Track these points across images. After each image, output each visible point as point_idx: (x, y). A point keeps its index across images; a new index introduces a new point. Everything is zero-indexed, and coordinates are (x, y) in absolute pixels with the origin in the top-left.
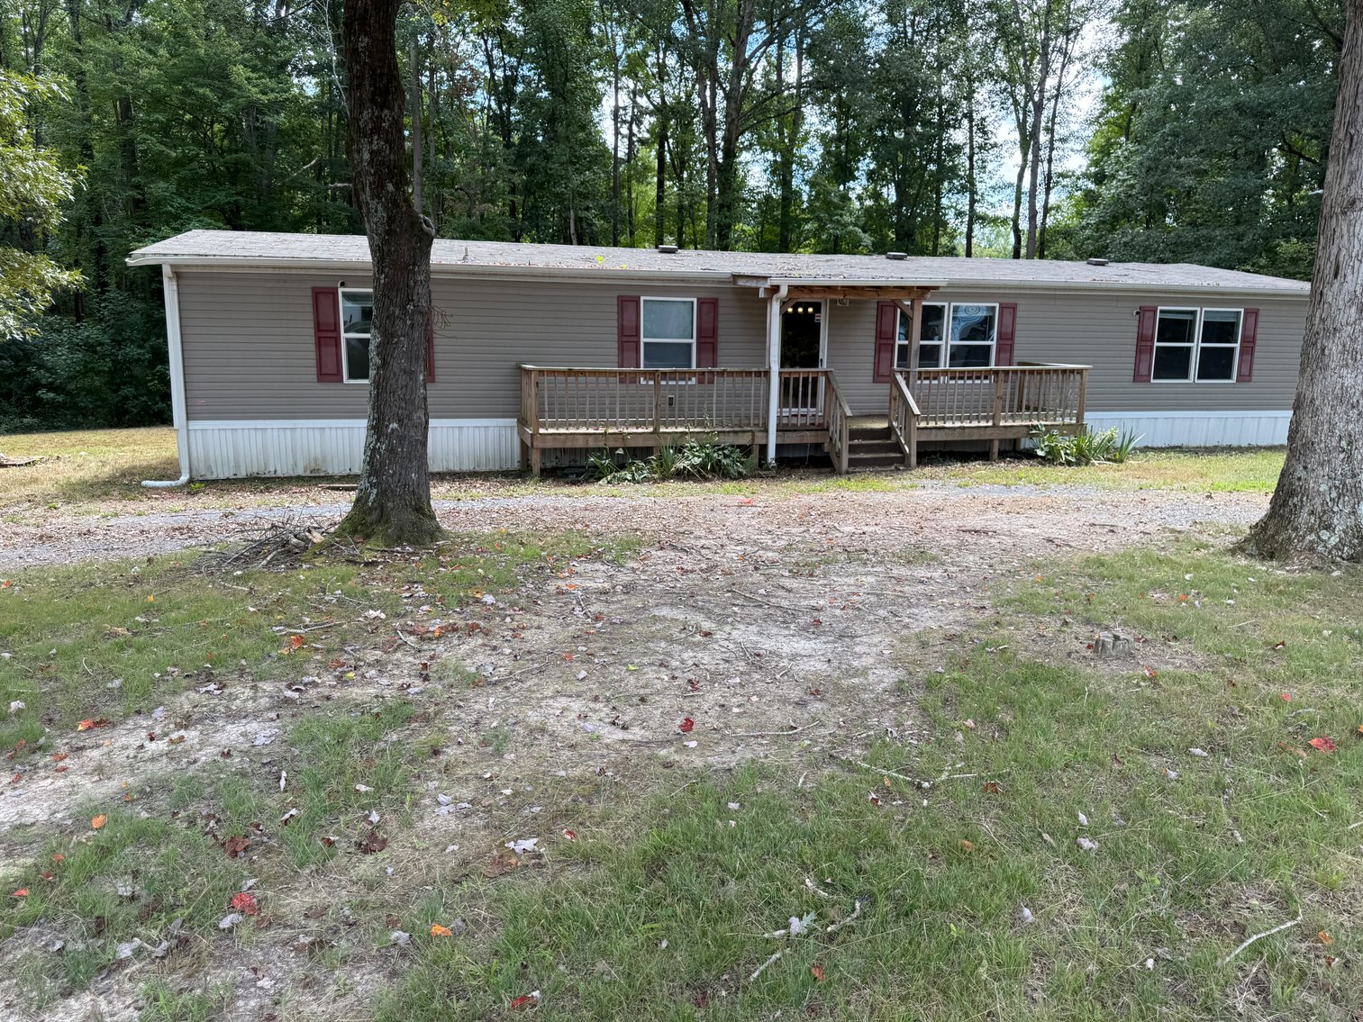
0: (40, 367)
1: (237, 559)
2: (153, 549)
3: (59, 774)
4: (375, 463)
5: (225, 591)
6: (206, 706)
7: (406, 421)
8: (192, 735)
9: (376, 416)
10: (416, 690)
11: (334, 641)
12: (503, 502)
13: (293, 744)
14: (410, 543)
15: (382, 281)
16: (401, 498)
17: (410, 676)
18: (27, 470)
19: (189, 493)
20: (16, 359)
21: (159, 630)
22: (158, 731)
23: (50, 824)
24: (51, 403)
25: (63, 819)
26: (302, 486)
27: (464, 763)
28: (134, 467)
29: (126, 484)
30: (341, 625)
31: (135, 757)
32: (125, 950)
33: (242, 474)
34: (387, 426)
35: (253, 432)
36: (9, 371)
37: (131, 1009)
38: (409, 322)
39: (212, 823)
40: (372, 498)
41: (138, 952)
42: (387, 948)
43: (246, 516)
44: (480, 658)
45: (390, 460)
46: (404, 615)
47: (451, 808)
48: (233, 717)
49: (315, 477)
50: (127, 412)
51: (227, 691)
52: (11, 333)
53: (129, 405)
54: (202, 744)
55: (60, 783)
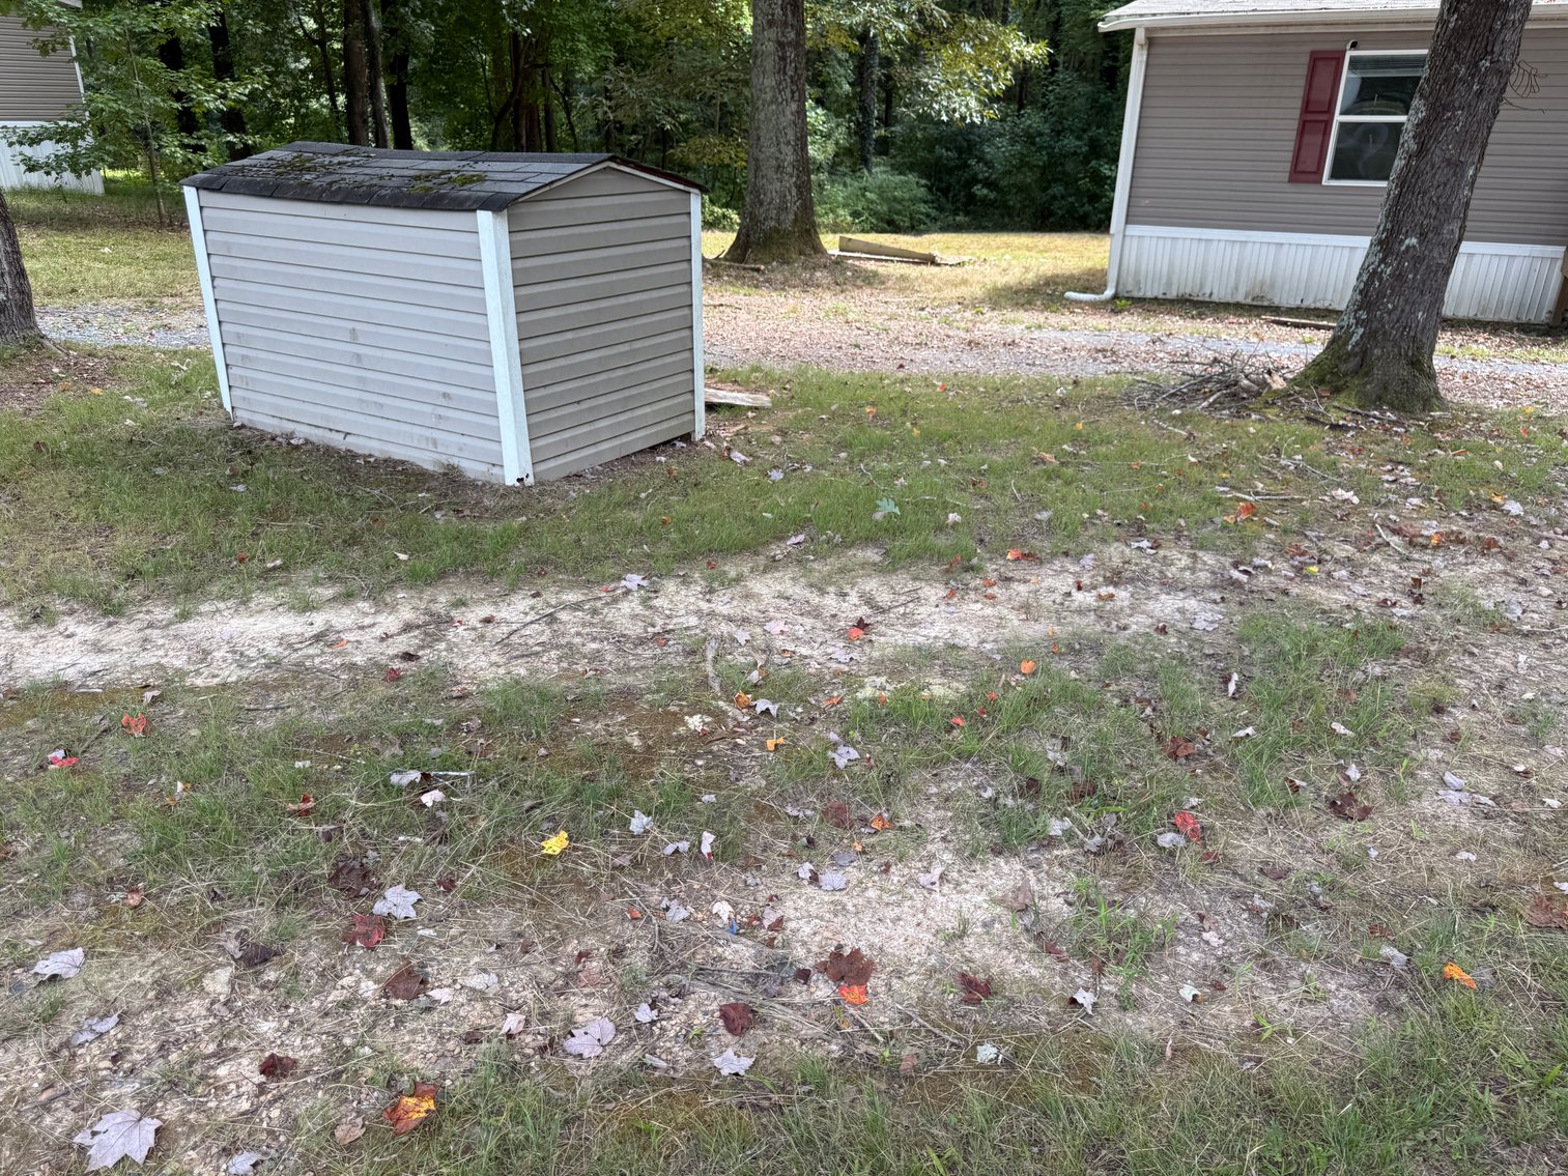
0: (980, 159)
1: (1173, 395)
2: (1077, 371)
3: (988, 601)
4: (1370, 292)
5: (1159, 433)
6: (1136, 564)
7: (1430, 235)
8: (1123, 595)
9: (1389, 226)
10: (1405, 612)
11: (1293, 521)
12: (1522, 369)
13: (1241, 640)
14: (1393, 408)
15: (1451, 25)
16: (1396, 343)
17: (1394, 590)
18: (958, 271)
19: (1112, 310)
20: (960, 151)
21: (1087, 465)
22: (1086, 580)
23: (978, 652)
24: (984, 201)
25: (991, 651)
26: (1240, 316)
27: (1482, 737)
28: (1057, 276)
29: (1047, 294)
30: (1301, 500)
31: (1062, 604)
32: (1056, 827)
33: (1172, 294)
34: (1402, 241)
35: (1195, 244)
36: (952, 164)
37: (1061, 900)
38: (1475, 87)
39: (1148, 711)
40: (1354, 339)
41: (1069, 835)
42: (1375, 963)
43: (1176, 345)
44: (1500, 591)
45: (1393, 290)
46: (1385, 506)
47: (1465, 797)
48: (1170, 586)
49: (1256, 306)
50: (1051, 214)
51: (1162, 553)
52: (971, 115)
53: (1056, 206)
54: (1134, 609)
55: (989, 611)
